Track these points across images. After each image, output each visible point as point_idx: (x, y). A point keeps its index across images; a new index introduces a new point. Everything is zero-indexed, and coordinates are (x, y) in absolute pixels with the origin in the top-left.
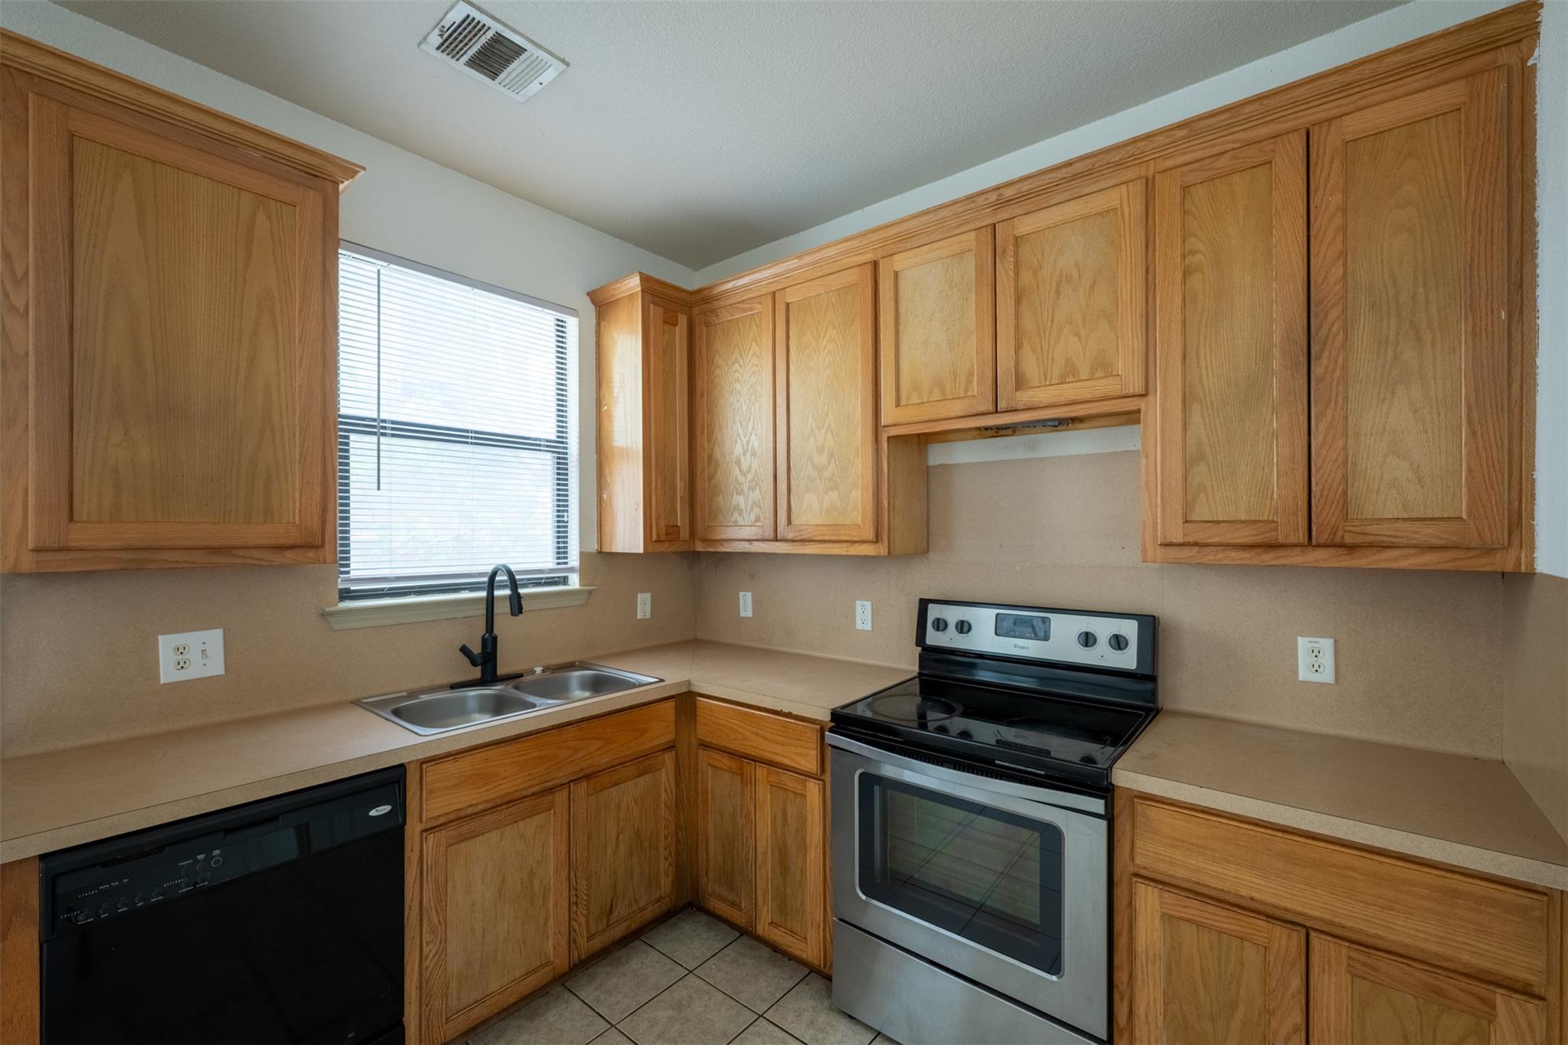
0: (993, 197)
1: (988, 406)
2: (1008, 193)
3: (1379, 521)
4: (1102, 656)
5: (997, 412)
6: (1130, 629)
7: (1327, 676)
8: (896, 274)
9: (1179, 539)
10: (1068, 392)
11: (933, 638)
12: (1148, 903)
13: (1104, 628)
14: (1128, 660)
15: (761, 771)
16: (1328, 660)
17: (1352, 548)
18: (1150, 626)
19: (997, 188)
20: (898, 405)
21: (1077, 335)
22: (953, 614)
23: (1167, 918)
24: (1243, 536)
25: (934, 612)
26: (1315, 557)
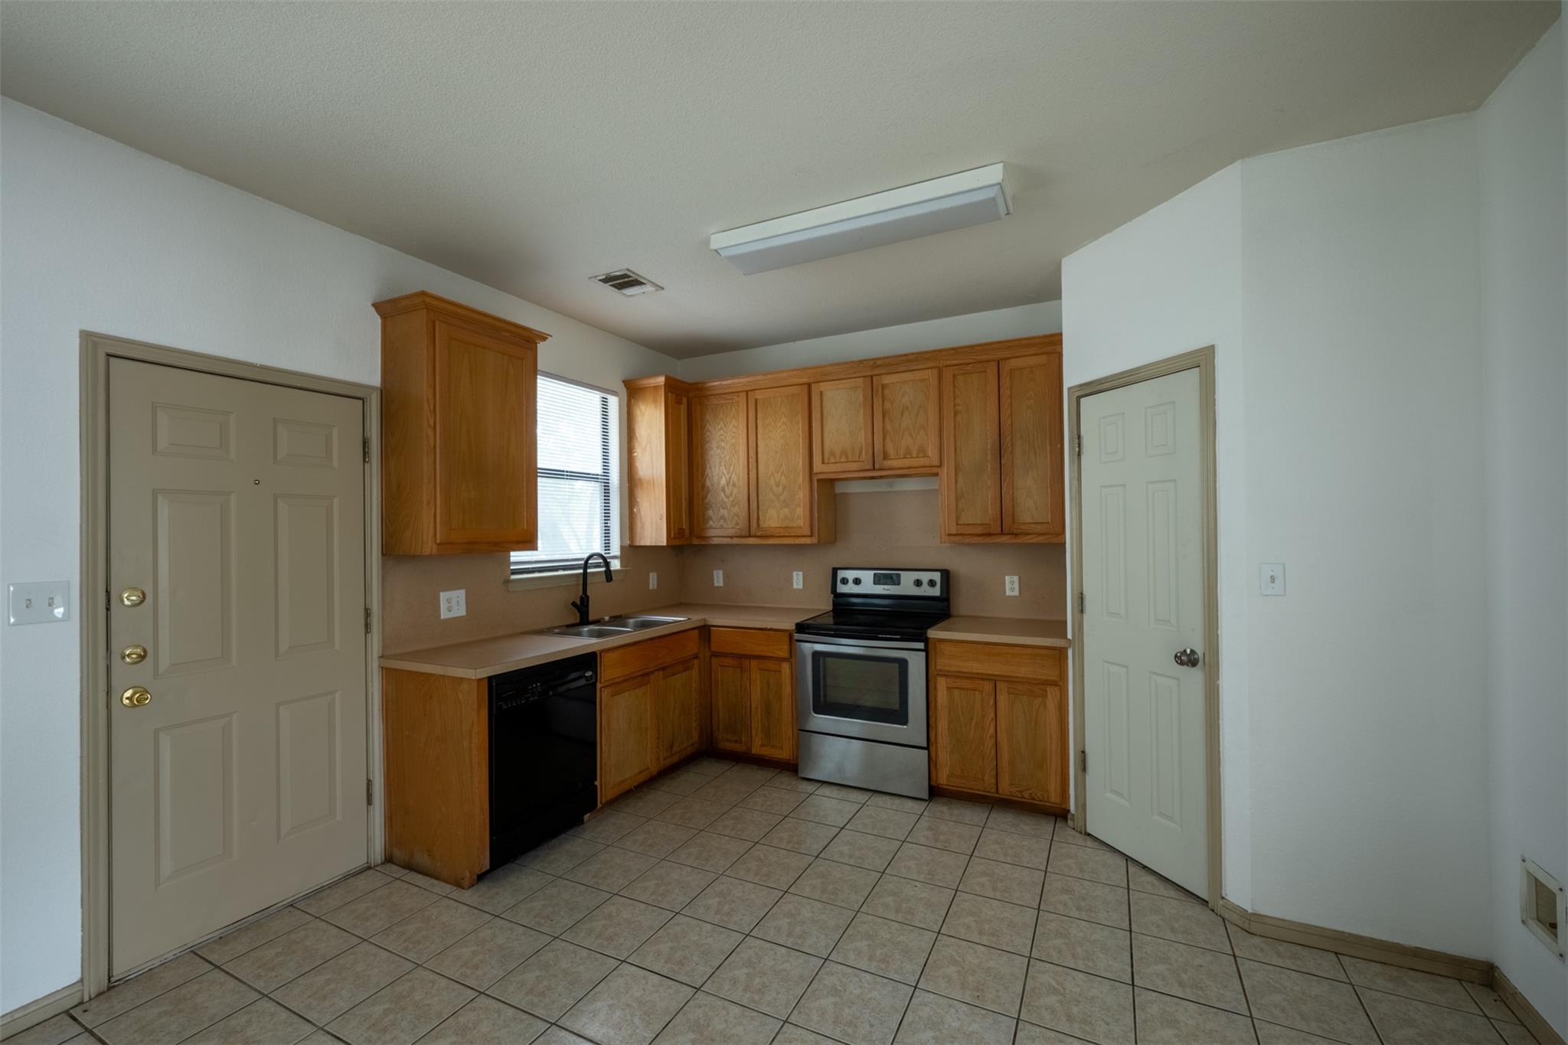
0: (871, 363)
1: (870, 467)
2: (879, 362)
3: (1024, 524)
4: (926, 591)
5: (874, 469)
6: (937, 576)
7: (1016, 593)
8: (821, 392)
9: (954, 532)
10: (907, 462)
11: (842, 589)
12: (942, 684)
13: (925, 577)
14: (936, 592)
15: (754, 664)
16: (1016, 586)
17: (1016, 535)
18: (946, 574)
19: (873, 359)
20: (823, 463)
21: (911, 435)
22: (851, 575)
23: (949, 689)
24: (979, 530)
25: (841, 574)
26: (1004, 539)
